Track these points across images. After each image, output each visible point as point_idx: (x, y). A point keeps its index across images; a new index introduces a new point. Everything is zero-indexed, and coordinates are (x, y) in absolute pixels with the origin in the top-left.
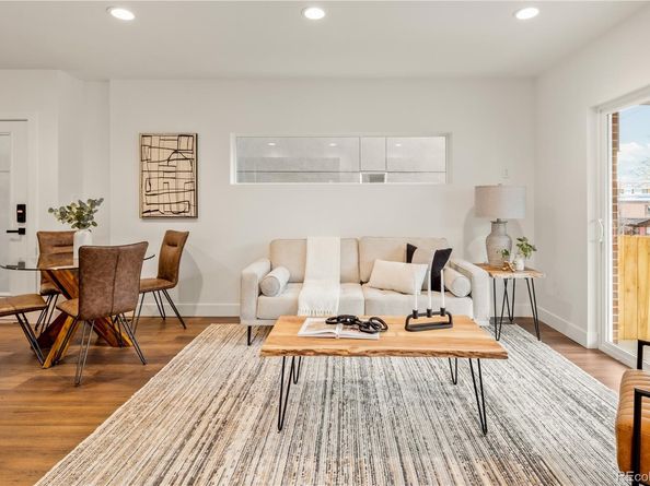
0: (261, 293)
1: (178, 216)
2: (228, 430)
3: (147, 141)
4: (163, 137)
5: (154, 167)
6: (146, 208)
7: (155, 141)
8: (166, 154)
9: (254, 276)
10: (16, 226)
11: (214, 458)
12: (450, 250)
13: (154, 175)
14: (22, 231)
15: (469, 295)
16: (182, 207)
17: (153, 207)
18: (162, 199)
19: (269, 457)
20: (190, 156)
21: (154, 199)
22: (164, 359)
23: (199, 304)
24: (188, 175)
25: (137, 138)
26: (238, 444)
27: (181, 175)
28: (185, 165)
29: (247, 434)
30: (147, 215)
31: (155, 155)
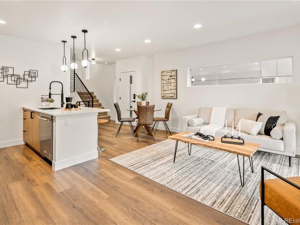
0: (188, 126)
1: (171, 98)
2: (162, 159)
3: (163, 74)
4: (167, 72)
5: (165, 82)
6: (163, 95)
7: (165, 74)
8: (168, 77)
9: (186, 119)
10: (133, 100)
11: (154, 162)
12: (279, 117)
13: (165, 84)
14: (134, 101)
15: (282, 139)
16: (172, 95)
17: (165, 95)
18: (167, 92)
19: (166, 166)
20: (174, 78)
21: (165, 92)
22: (160, 141)
23: (178, 129)
24: (174, 84)
25: (160, 73)
26: (162, 162)
27: (172, 84)
28: (173, 81)
29: (166, 161)
30: (163, 98)
31: (165, 78)
